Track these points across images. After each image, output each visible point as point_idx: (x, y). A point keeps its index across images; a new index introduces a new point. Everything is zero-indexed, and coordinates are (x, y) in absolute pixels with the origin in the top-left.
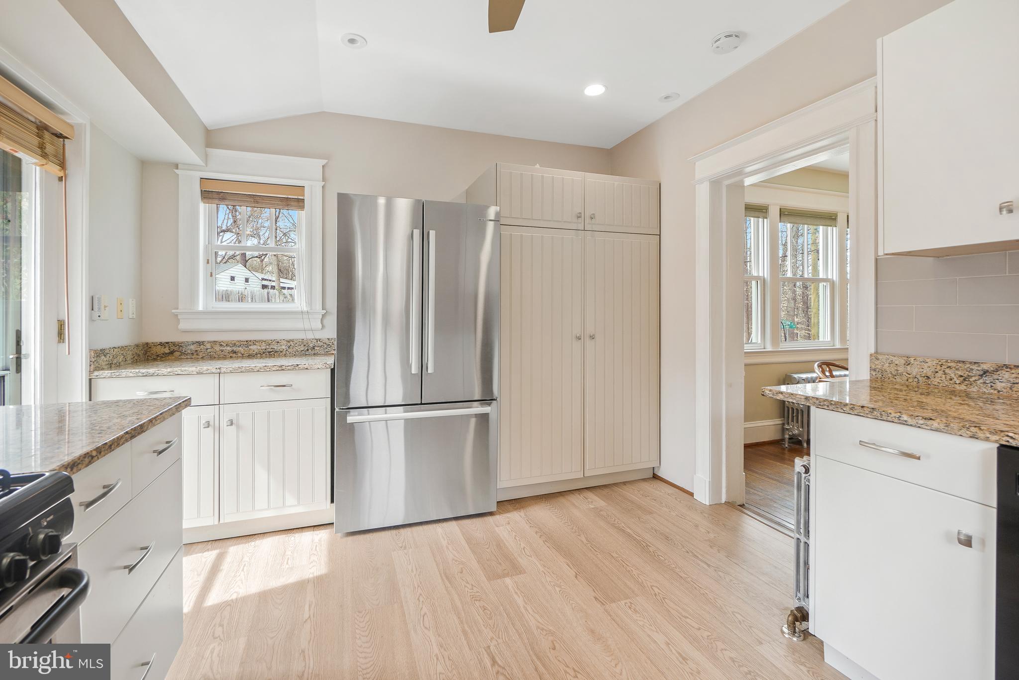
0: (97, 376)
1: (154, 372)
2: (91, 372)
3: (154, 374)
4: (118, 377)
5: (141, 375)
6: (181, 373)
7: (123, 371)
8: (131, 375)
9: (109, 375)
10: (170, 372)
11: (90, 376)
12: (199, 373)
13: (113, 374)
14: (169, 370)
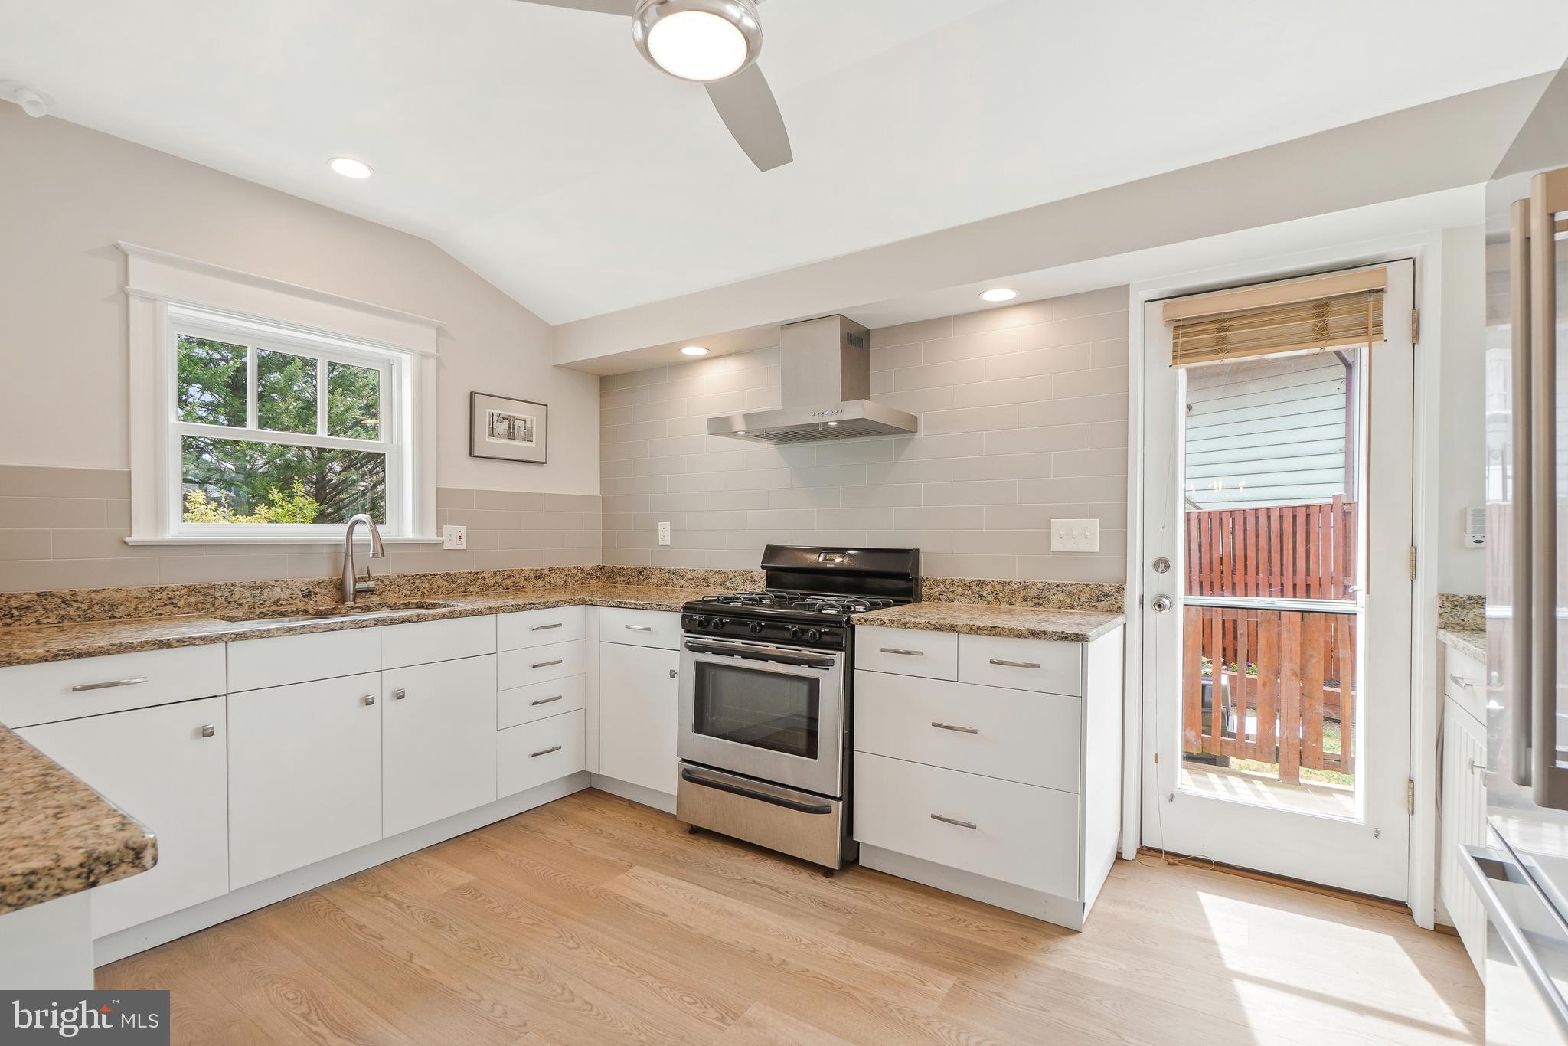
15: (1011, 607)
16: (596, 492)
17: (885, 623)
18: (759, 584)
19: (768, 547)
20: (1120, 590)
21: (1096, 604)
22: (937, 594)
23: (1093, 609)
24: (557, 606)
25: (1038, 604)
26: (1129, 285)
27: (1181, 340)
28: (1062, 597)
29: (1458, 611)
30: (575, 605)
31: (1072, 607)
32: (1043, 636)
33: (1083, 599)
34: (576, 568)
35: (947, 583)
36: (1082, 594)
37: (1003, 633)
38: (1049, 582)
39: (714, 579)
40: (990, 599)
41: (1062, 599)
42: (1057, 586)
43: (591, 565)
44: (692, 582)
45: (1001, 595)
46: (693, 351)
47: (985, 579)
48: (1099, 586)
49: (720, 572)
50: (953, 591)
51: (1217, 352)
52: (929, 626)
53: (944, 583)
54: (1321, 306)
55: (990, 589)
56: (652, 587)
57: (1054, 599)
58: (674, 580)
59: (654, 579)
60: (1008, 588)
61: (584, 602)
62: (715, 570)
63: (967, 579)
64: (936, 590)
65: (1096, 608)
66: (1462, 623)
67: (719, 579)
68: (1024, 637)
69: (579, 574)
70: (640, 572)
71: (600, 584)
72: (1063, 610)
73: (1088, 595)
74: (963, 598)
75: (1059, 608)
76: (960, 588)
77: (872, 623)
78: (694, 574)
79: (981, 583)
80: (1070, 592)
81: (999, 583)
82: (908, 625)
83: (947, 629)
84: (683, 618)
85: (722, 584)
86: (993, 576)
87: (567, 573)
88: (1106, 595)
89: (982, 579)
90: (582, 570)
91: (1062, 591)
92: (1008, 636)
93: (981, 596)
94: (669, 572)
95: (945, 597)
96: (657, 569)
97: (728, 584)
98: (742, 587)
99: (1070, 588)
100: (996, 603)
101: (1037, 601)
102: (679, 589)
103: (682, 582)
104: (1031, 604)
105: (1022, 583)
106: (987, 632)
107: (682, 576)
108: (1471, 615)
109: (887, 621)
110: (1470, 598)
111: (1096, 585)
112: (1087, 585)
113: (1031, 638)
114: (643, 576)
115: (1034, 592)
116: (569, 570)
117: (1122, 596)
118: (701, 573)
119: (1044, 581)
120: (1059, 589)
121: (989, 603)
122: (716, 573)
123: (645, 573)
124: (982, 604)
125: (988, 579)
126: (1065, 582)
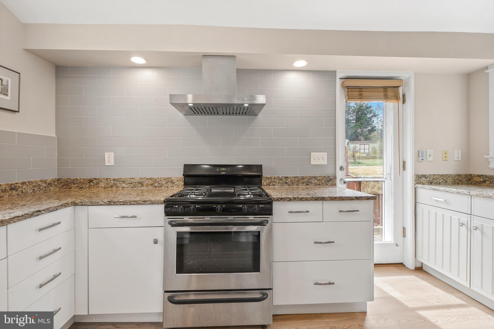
0: (417, 186)
1: (437, 188)
2: (415, 184)
3: (437, 189)
4: (424, 188)
5: (432, 189)
6: (449, 191)
7: (426, 186)
8: (428, 188)
9: (421, 187)
10: (444, 190)
11: (415, 186)
12: (458, 193)
13: (422, 186)
14: (444, 188)
15: (298, 186)
16: (53, 134)
17: (291, 199)
18: (176, 184)
19: (185, 165)
20: (335, 178)
21: (327, 183)
22: (268, 183)
23: (327, 185)
24: (57, 210)
25: (308, 184)
26: (336, 71)
27: (350, 93)
28: (316, 181)
29: (420, 179)
30: (69, 206)
31: (320, 185)
32: (361, 199)
33: (323, 182)
34: (41, 181)
35: (272, 178)
36: (323, 180)
37: (345, 199)
38: (311, 176)
39: (147, 182)
40: (290, 184)
41: (316, 182)
42: (314, 177)
43: (51, 178)
44: (131, 185)
45: (294, 182)
46: (138, 60)
47: (287, 176)
48: (329, 177)
49: (151, 179)
50: (275, 181)
51: (360, 98)
52: (313, 199)
53: (271, 178)
54: (385, 88)
55: (289, 180)
56: (100, 189)
57: (313, 182)
58: (118, 184)
59: (102, 185)
60: (296, 179)
61: (75, 204)
62: (147, 178)
63: (281, 176)
64: (268, 181)
65: (328, 185)
66: (420, 182)
67: (150, 182)
68: (353, 200)
69: (43, 185)
70: (91, 181)
71: (57, 189)
72: (316, 186)
73: (325, 180)
74: (279, 184)
75: (315, 185)
76: (278, 180)
77: (285, 200)
78: (132, 181)
79: (286, 178)
80: (319, 179)
81: (293, 177)
82: (303, 199)
83: (320, 200)
84: (166, 207)
85: (152, 185)
86: (290, 174)
87: (35, 184)
88: (331, 180)
89: (286, 176)
90: (45, 182)
91: (316, 179)
92: (347, 200)
93: (286, 183)
94: (114, 180)
95: (271, 184)
96: (104, 179)
97: (156, 185)
98: (165, 185)
99: (319, 178)
100: (292, 185)
101: (307, 183)
102: (121, 189)
103: (124, 185)
104: (305, 185)
105: (302, 177)
106: (338, 199)
107: (124, 182)
108: (422, 180)
109: (292, 198)
110: (422, 175)
111: (327, 176)
112: (325, 177)
113: (356, 200)
114: (93, 183)
115: (307, 180)
116: (36, 183)
117: (336, 180)
118: (138, 180)
119: (310, 176)
120: (315, 178)
121: (289, 185)
122: (148, 179)
123: (95, 181)
124: (287, 186)
125: (289, 176)
126: (317, 176)
